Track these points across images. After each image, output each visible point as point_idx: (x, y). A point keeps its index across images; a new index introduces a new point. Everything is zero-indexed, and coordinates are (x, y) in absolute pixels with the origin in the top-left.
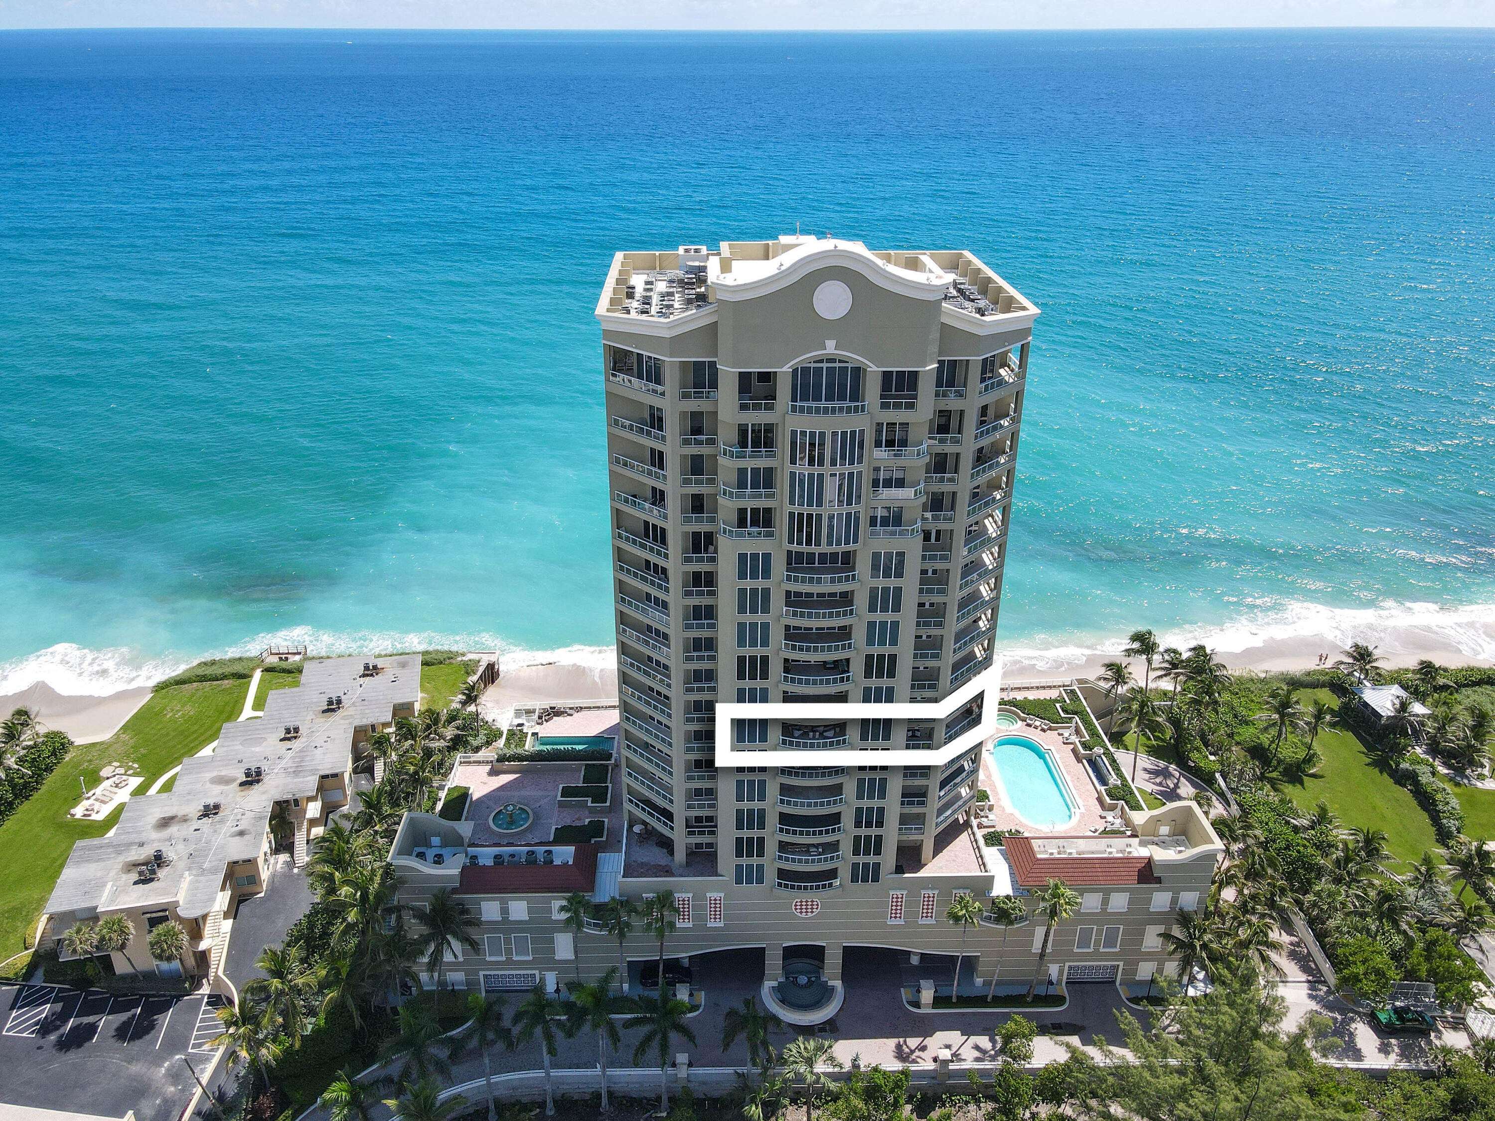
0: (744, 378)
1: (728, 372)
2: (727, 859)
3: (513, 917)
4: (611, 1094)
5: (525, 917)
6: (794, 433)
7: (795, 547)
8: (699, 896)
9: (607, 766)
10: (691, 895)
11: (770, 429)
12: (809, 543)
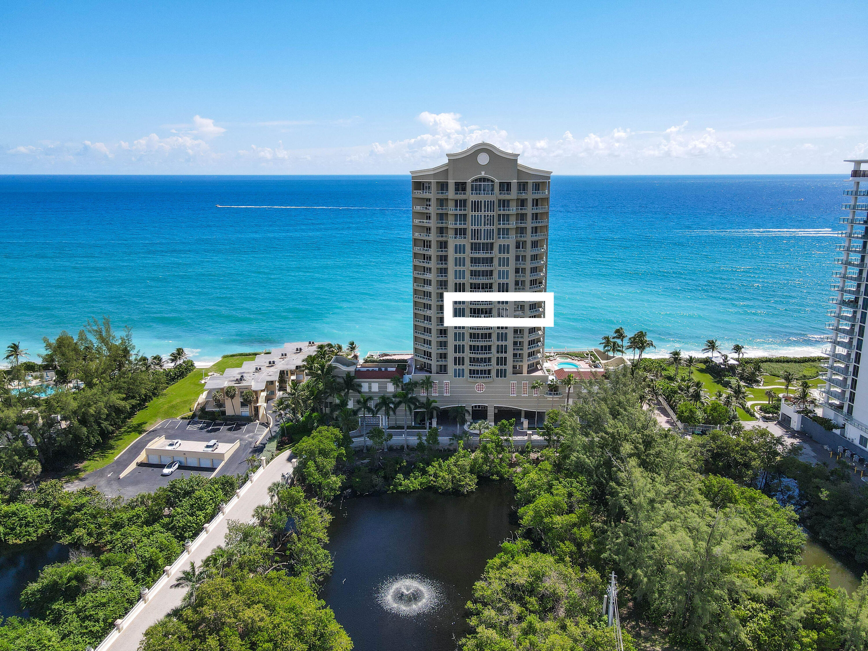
0: (457, 184)
1: (451, 182)
2: (451, 367)
3: (373, 390)
4: (408, 446)
5: (377, 390)
6: (472, 201)
7: (473, 241)
8: (441, 383)
9: (406, 365)
10: (438, 382)
11: (465, 201)
12: (478, 239)
